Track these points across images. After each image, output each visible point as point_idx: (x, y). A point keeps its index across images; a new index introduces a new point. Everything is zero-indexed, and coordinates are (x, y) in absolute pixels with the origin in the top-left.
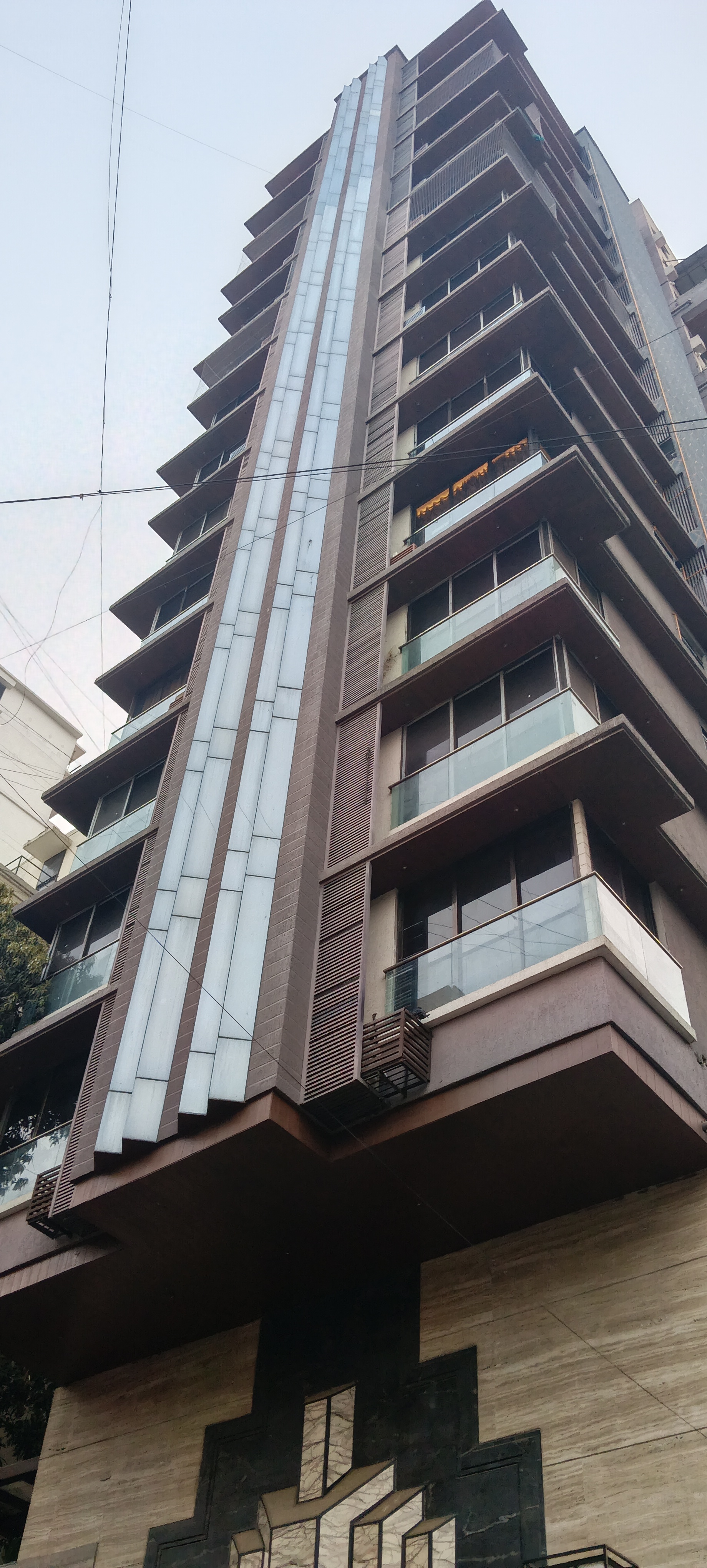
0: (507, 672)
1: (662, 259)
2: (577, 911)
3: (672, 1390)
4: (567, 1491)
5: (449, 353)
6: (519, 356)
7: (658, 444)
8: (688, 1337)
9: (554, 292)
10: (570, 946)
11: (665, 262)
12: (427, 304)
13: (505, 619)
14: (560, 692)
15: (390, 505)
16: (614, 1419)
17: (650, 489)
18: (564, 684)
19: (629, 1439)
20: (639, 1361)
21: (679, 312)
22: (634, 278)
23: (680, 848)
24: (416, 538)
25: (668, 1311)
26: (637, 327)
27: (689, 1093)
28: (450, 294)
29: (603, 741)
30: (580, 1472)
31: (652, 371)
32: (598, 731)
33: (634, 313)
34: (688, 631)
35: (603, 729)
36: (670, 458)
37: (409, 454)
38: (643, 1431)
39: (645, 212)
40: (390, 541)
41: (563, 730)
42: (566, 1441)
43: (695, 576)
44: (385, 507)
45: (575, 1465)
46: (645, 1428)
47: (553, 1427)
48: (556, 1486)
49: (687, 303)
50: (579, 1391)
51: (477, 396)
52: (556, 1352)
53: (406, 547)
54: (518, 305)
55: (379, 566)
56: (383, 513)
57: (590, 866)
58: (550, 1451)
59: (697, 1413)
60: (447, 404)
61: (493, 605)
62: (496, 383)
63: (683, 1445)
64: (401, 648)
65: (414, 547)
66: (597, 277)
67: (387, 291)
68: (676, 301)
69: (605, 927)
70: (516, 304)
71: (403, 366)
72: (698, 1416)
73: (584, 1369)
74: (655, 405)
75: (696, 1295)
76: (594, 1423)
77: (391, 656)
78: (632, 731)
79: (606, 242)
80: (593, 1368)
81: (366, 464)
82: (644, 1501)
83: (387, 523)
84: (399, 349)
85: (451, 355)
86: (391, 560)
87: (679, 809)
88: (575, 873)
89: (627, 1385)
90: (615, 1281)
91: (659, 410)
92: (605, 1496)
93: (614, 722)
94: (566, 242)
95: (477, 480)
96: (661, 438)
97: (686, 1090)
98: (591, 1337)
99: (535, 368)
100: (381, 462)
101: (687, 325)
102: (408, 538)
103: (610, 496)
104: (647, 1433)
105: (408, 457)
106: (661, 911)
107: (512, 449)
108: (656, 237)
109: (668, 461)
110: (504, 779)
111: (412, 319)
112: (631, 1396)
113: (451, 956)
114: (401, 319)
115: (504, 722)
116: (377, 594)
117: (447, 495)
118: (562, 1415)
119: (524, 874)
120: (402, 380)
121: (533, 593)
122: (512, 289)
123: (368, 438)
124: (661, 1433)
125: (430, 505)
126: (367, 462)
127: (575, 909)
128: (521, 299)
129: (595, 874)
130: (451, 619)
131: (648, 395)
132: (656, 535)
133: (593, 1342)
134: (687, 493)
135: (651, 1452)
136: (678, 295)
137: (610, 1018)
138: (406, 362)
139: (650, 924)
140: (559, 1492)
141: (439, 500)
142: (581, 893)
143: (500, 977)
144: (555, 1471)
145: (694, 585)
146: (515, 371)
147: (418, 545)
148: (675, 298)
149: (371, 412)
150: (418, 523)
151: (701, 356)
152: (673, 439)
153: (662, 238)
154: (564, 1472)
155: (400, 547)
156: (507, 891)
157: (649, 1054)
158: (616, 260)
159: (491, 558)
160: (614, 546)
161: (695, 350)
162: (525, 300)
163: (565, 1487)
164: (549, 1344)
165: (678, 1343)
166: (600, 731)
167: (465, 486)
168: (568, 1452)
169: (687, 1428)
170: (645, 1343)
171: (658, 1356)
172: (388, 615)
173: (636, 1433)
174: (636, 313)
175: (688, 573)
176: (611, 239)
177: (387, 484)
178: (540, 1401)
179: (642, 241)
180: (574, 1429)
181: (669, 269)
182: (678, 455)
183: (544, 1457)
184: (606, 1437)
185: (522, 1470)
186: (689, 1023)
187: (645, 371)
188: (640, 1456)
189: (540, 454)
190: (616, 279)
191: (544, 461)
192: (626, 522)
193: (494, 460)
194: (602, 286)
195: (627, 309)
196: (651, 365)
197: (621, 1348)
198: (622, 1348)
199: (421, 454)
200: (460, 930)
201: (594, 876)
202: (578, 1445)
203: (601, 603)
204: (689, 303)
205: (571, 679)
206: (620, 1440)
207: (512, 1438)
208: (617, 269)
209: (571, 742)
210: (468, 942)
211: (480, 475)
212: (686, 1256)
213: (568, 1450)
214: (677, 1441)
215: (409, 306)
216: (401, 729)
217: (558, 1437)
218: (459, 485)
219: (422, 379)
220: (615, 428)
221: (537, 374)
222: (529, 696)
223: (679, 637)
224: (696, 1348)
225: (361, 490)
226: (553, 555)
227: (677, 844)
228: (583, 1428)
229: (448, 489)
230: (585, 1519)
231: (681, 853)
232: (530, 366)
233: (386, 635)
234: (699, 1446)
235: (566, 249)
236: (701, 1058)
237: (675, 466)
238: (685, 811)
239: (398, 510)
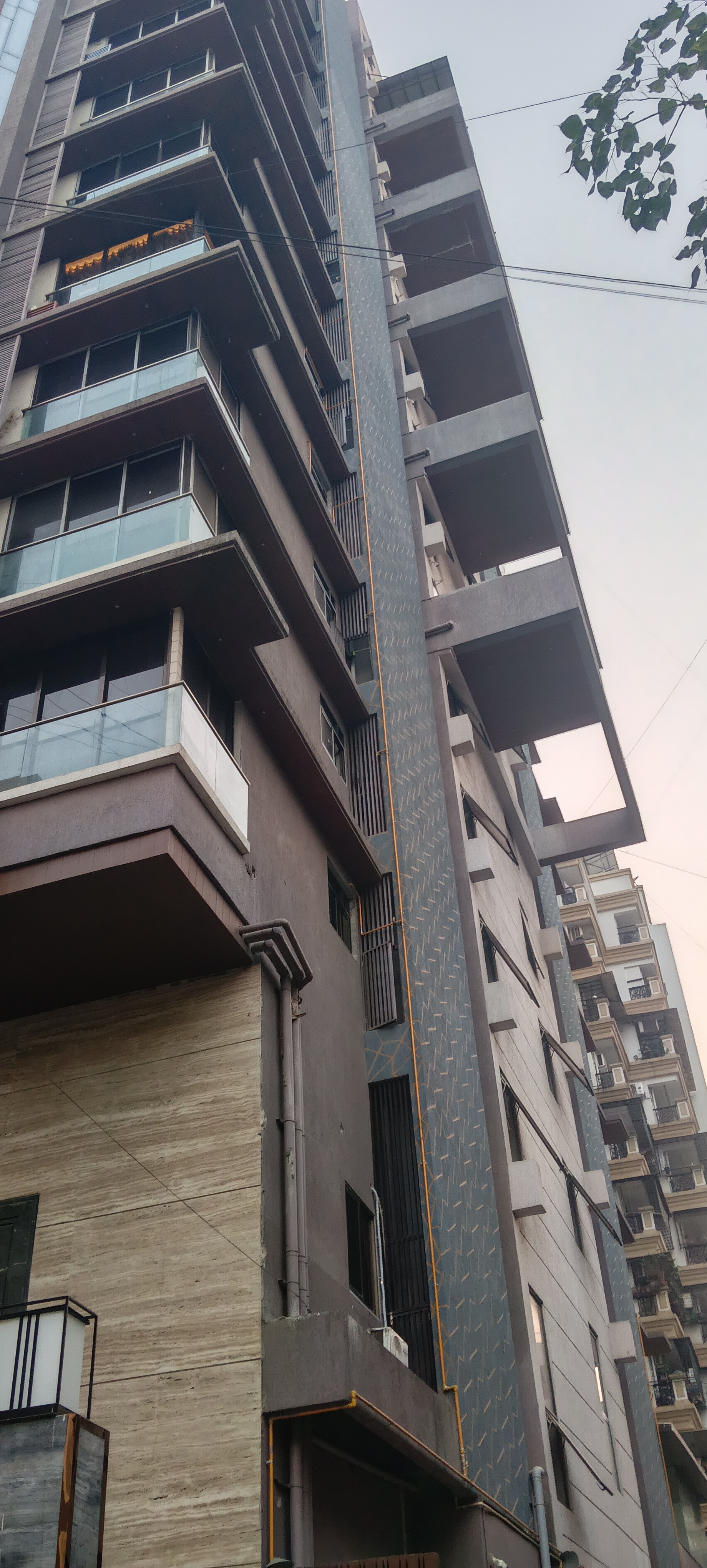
0: (131, 463)
1: (366, 70)
2: (159, 716)
3: (168, 1164)
4: (55, 1250)
5: (128, 103)
6: (201, 129)
7: (325, 263)
8: (192, 1117)
9: (247, 71)
10: (147, 749)
11: (369, 74)
12: (114, 42)
13: (138, 405)
14: (181, 495)
15: (38, 252)
16: (110, 1187)
17: (308, 309)
18: (186, 488)
19: (121, 1206)
20: (143, 1137)
21: (372, 132)
22: (334, 82)
23: (269, 673)
24: (60, 296)
25: (178, 1093)
26: (327, 134)
27: (233, 900)
28: (140, 38)
29: (213, 554)
30: (71, 1234)
31: (333, 185)
32: (210, 544)
33: (327, 119)
34: (319, 462)
35: (216, 542)
36: (334, 281)
37: (68, 202)
38: (136, 1200)
39: (359, 15)
40: (30, 291)
41: (177, 536)
42: (61, 1205)
43: (336, 408)
44: (31, 254)
45: (66, 1228)
46: (137, 1197)
47: (52, 1192)
48: (46, 1246)
49: (382, 124)
50: (83, 1161)
51: (149, 161)
52: (66, 1125)
53: (47, 303)
54: (209, 73)
55: (14, 316)
56: (28, 258)
57: (180, 675)
58: (46, 1214)
59: (187, 1186)
60: (117, 159)
61: (129, 388)
62: (171, 152)
63: (171, 1213)
64: (24, 411)
65: (55, 305)
66: (297, 69)
67: (73, 14)
68: (371, 119)
69: (183, 736)
70: (207, 71)
71: (77, 103)
72: (188, 1187)
73: (91, 1142)
74: (330, 222)
75: (206, 1081)
76: (91, 1190)
77: (12, 417)
78: (242, 549)
79: (314, 34)
80: (99, 1142)
81: (18, 200)
82: (125, 1260)
83: (31, 272)
84: (75, 82)
85: (130, 106)
86: (28, 313)
87: (274, 635)
88: (165, 679)
89: (127, 1158)
90: (134, 1064)
91: (333, 228)
92: (90, 1255)
93: (227, 537)
94: (272, 20)
95: (135, 249)
96: (330, 257)
97: (230, 896)
98: (103, 1113)
99: (214, 147)
100: (34, 203)
101: (378, 147)
102: (51, 294)
103: (265, 303)
104: (139, 1201)
105: (66, 205)
106: (241, 730)
107: (176, 227)
108: (365, 45)
109: (331, 284)
110: (109, 573)
111: (95, 54)
112: (130, 1168)
113: (25, 742)
114: (83, 51)
115: (120, 513)
116: (9, 346)
117: (101, 257)
118: (62, 1182)
119: (114, 674)
120: (73, 118)
121: (171, 385)
122: (206, 54)
123: (25, 173)
124: (152, 1202)
125: (80, 264)
126: (20, 199)
127: (158, 715)
128: (214, 68)
129: (182, 684)
130: (83, 392)
131: (325, 210)
132: (306, 357)
133: (101, 1118)
134: (343, 322)
135: (139, 1218)
136: (375, 114)
137: (171, 823)
138: (81, 99)
139: (228, 741)
140: (47, 1251)
141: (92, 261)
142: (166, 699)
143: (72, 769)
144: (46, 1232)
145: (333, 416)
146: (192, 144)
147: (60, 304)
148: (371, 116)
149: (33, 144)
150: (65, 279)
151: (385, 184)
152: (340, 262)
153: (371, 47)
154: (55, 1233)
155: (42, 302)
156: (94, 687)
157: (203, 860)
158: (320, 57)
159: (135, 337)
160: (262, 356)
161: (380, 176)
162: (218, 69)
163: (54, 1247)
164: (61, 1117)
165: (181, 1122)
166: (212, 543)
167: (122, 253)
168: (62, 1215)
169: (174, 1198)
170: (152, 1121)
171: (161, 1133)
172: (15, 371)
173: (129, 1201)
174: (329, 120)
175: (330, 404)
176: (320, 32)
177: (37, 228)
178: (44, 1169)
179: (351, 44)
180: (72, 1196)
181: (371, 83)
182: (342, 280)
183: (38, 1219)
184: (101, 1204)
185: (15, 1230)
186: (246, 837)
187: (327, 183)
188: (129, 1221)
189: (203, 240)
190: (317, 77)
191: (206, 248)
192: (277, 336)
193: (156, 234)
194: (300, 79)
195: (321, 112)
196: (334, 179)
197: (127, 1124)
198: (129, 1125)
199: (80, 206)
200: (39, 717)
201: (182, 686)
202: (73, 1210)
203: (239, 411)
204: (384, 125)
205: (194, 486)
206: (113, 1206)
207: (10, 1201)
208: (319, 67)
209: (181, 549)
210: (46, 731)
211: (138, 245)
212: (203, 1046)
213: (62, 1213)
214: (165, 1210)
215: (94, 39)
216: (10, 498)
217: (56, 1201)
218: (115, 250)
219: (95, 124)
220: (285, 233)
221: (214, 154)
222: (150, 492)
223: (309, 468)
224: (197, 1128)
225: (9, 226)
226: (198, 350)
227: (266, 668)
228: (80, 1194)
229: (103, 252)
230: (68, 1276)
231: (268, 675)
232: (209, 143)
233: (10, 393)
234: (184, 1214)
235: (270, 28)
236: (251, 869)
237: (337, 290)
238: (280, 637)
239: (44, 261)
